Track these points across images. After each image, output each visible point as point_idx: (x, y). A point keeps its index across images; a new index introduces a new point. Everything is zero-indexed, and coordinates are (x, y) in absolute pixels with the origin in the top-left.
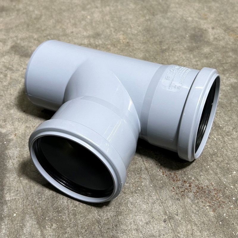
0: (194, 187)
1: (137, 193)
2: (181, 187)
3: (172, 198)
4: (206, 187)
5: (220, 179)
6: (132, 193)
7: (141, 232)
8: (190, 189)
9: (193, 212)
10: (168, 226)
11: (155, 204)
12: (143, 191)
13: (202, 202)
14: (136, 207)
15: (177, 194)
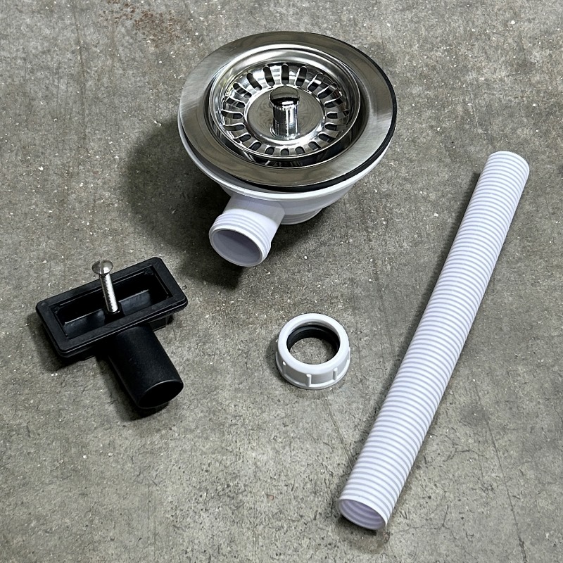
0: (138, 14)
1: (41, 14)
2: (117, 12)
3: (96, 26)
4: (158, 16)
5: (186, 6)
6: (33, 12)
7: (31, 62)
8: (132, 16)
9: (122, 46)
10: (76, 58)
11: (65, 31)
12: (52, 11)
13: (144, 34)
14: (33, 31)
15: (107, 20)
